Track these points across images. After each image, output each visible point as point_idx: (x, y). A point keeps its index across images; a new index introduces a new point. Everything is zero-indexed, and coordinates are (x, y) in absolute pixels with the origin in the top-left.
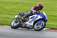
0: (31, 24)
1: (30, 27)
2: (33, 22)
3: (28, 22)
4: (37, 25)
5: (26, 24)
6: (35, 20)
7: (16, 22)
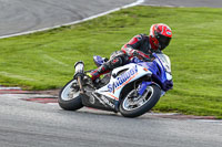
0: (111, 93)
3: (105, 88)
4: (132, 98)
5: (99, 95)
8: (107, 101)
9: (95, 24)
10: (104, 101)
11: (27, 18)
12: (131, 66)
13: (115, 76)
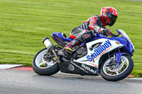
0: (92, 62)
1: (92, 71)
2: (99, 57)
3: (85, 58)
6: (104, 52)
7: (48, 58)
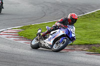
3: (47, 40)
8: (48, 45)
9: (90, 16)
10: (47, 45)
11: (59, 14)
12: (58, 31)
13: (51, 35)
